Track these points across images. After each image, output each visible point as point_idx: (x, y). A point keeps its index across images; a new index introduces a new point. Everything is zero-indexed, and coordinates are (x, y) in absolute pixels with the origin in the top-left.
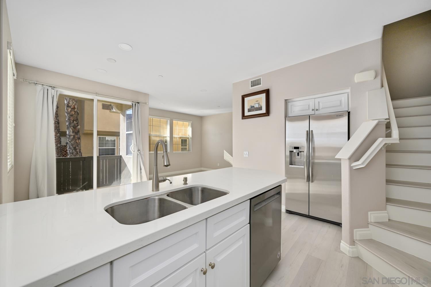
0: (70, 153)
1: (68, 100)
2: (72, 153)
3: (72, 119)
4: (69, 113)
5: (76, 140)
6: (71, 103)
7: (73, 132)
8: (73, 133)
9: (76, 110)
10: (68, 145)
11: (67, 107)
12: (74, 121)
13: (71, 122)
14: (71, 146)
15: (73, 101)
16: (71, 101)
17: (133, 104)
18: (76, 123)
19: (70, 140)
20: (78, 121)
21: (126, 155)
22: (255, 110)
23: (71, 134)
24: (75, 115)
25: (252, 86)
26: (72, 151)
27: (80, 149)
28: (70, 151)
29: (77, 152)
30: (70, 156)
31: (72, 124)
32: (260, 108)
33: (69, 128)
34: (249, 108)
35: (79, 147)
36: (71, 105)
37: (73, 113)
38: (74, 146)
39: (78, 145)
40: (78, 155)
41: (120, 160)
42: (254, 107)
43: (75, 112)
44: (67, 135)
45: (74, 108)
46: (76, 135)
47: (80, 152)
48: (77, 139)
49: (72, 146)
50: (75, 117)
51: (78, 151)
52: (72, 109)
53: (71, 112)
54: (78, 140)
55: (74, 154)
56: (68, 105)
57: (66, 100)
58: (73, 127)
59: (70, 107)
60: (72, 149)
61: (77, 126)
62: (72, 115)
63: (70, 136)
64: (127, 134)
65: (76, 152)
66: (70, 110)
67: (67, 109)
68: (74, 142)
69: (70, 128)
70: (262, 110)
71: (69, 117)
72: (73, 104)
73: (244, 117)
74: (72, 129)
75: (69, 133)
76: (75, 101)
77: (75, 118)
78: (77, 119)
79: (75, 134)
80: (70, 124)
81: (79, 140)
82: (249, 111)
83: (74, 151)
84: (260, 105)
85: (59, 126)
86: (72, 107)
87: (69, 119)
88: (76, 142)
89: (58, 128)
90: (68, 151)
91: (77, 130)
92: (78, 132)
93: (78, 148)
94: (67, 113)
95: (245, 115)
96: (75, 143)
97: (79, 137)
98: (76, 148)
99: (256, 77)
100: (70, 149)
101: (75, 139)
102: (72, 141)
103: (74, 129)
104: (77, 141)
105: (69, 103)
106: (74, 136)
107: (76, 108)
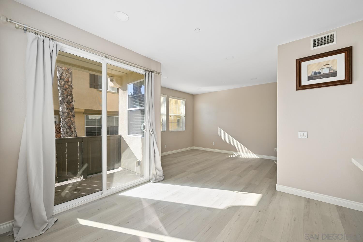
0: (64, 133)
1: (61, 72)
2: (67, 133)
3: (66, 93)
4: (62, 87)
5: (70, 117)
6: (64, 75)
7: (67, 108)
8: (67, 110)
9: (70, 83)
10: (61, 124)
11: (60, 79)
12: (68, 96)
13: (65, 96)
14: (65, 125)
15: (67, 73)
16: (64, 72)
17: (146, 73)
18: (70, 98)
19: (63, 118)
20: (72, 96)
21: (128, 135)
22: (322, 77)
23: (65, 111)
24: (69, 89)
25: (314, 47)
26: (67, 130)
27: (75, 128)
28: (64, 131)
29: (72, 132)
30: (64, 136)
31: (66, 100)
32: (334, 74)
33: (62, 103)
34: (310, 75)
35: (74, 126)
36: (64, 77)
37: (67, 86)
39: (73, 123)
40: (74, 135)
41: (120, 140)
42: (319, 73)
43: (69, 85)
44: (60, 111)
45: (68, 81)
46: (71, 112)
47: (75, 131)
48: (72, 116)
49: (67, 125)
50: (69, 91)
51: (73, 130)
52: (65, 82)
53: (65, 86)
54: (73, 118)
55: (69, 134)
56: (61, 77)
57: (59, 72)
58: (67, 103)
59: (63, 80)
60: (67, 127)
61: (72, 102)
62: (66, 89)
63: (64, 113)
64: (128, 111)
65: (70, 132)
66: (63, 83)
67: (60, 82)
68: (69, 120)
69: (64, 103)
70: (336, 76)
71: (62, 91)
72: (67, 77)
73: (299, 86)
74: (66, 105)
75: (63, 109)
76: (69, 73)
77: (70, 93)
78: (72, 94)
79: (69, 111)
80: (63, 99)
81: (74, 118)
82: (310, 78)
83: (68, 130)
84: (332, 70)
86: (65, 80)
87: (62, 94)
90: (62, 131)
91: (72, 106)
92: (72, 109)
93: (72, 126)
94: (60, 87)
95: (302, 85)
96: (70, 121)
97: (74, 114)
98: (71, 127)
99: (323, 34)
100: (64, 128)
101: (69, 117)
102: (66, 118)
103: (68, 105)
104: (72, 119)
105: (62, 75)
106: (68, 113)
107: (70, 81)
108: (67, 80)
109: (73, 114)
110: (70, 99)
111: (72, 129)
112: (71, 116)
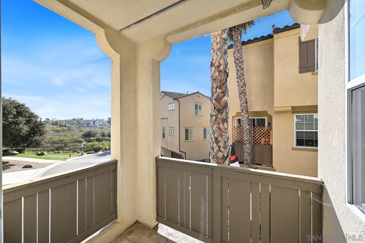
2: (213, 149)
5: (218, 124)
13: (214, 91)
18: (220, 91)
26: (213, 144)
29: (219, 147)
31: (215, 95)
35: (223, 137)
38: (216, 135)
46: (220, 114)
48: (221, 121)
49: (214, 135)
54: (223, 124)
58: (216, 100)
60: (213, 140)
61: (222, 98)
65: (217, 148)
68: (216, 127)
79: (217, 113)
81: (225, 123)
83: (215, 145)
85: (247, 106)
88: (219, 129)
89: (246, 107)
92: (223, 108)
93: (221, 139)
96: (217, 129)
98: (218, 139)
101: (217, 122)
102: (213, 125)
103: (216, 104)
104: (221, 126)
106: (216, 116)
107: (221, 64)
108: (218, 64)
109: (223, 117)
110: (220, 93)
111: (220, 143)
112: (219, 121)
